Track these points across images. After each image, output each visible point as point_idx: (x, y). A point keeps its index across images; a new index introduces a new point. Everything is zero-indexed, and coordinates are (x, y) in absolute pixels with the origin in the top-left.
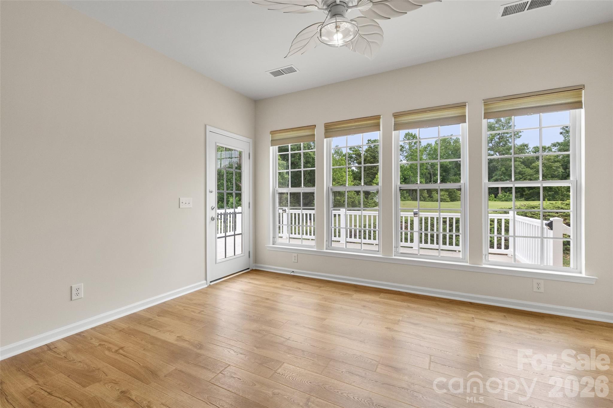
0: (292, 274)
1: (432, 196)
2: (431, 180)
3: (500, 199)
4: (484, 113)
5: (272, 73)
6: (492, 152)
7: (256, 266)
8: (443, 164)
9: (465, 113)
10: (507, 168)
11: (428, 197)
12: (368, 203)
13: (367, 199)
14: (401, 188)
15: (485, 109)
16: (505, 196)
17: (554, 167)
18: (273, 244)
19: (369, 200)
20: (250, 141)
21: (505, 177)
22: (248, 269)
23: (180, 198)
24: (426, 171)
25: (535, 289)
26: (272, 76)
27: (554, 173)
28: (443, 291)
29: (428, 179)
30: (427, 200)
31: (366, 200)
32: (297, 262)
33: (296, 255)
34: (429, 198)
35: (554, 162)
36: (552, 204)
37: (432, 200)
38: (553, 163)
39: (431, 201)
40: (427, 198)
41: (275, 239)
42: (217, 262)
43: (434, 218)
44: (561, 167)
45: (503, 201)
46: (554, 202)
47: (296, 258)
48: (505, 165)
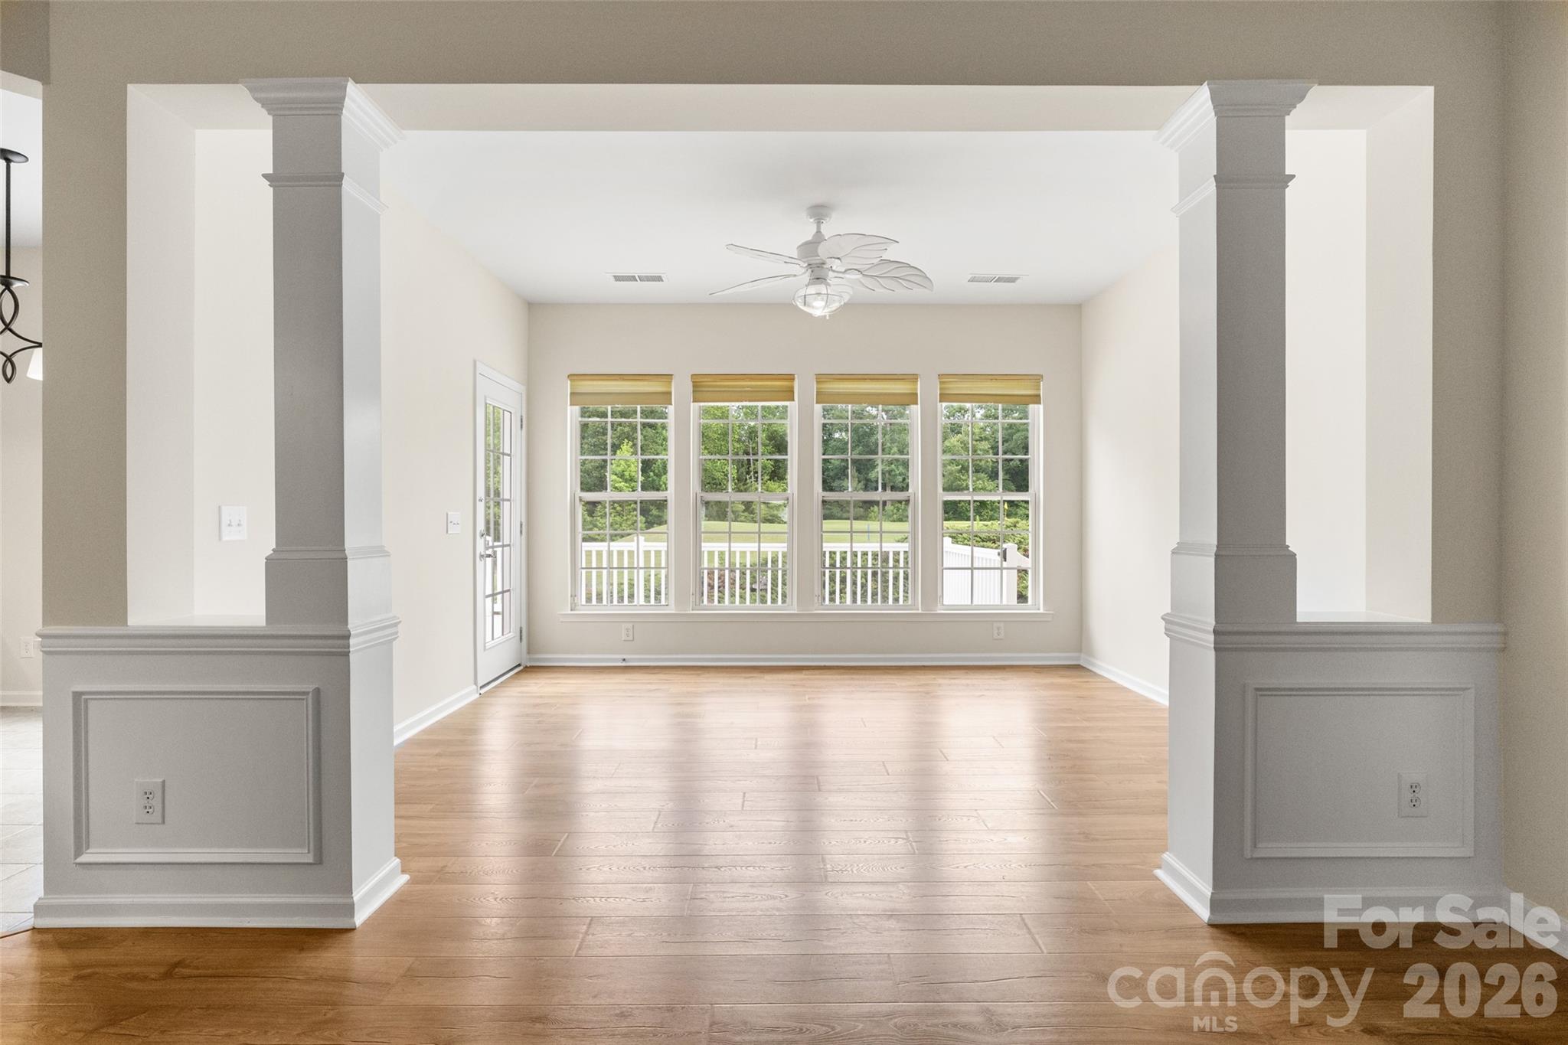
0: (624, 664)
1: (753, 509)
2: (748, 468)
3: (890, 517)
4: (940, 394)
5: (615, 276)
6: (874, 409)
7: (530, 660)
8: (775, 431)
9: (916, 389)
10: (901, 449)
11: (743, 512)
12: (596, 526)
13: (593, 517)
14: (825, 499)
15: (941, 389)
16: (898, 510)
17: (980, 450)
18: (572, 610)
19: (598, 518)
20: (522, 389)
21: (897, 468)
22: (519, 665)
23: (449, 513)
24: (739, 446)
25: (996, 636)
26: (613, 279)
27: (981, 464)
28: (888, 656)
29: (743, 466)
30: (743, 518)
31: (589, 519)
32: (633, 640)
33: (630, 626)
34: (746, 514)
35: (980, 440)
36: (987, 526)
37: (753, 518)
38: (978, 442)
39: (750, 522)
40: (742, 514)
41: (576, 598)
42: (487, 648)
43: (835, 553)
44: (991, 451)
45: (895, 521)
46: (989, 523)
47: (631, 633)
48: (899, 442)
